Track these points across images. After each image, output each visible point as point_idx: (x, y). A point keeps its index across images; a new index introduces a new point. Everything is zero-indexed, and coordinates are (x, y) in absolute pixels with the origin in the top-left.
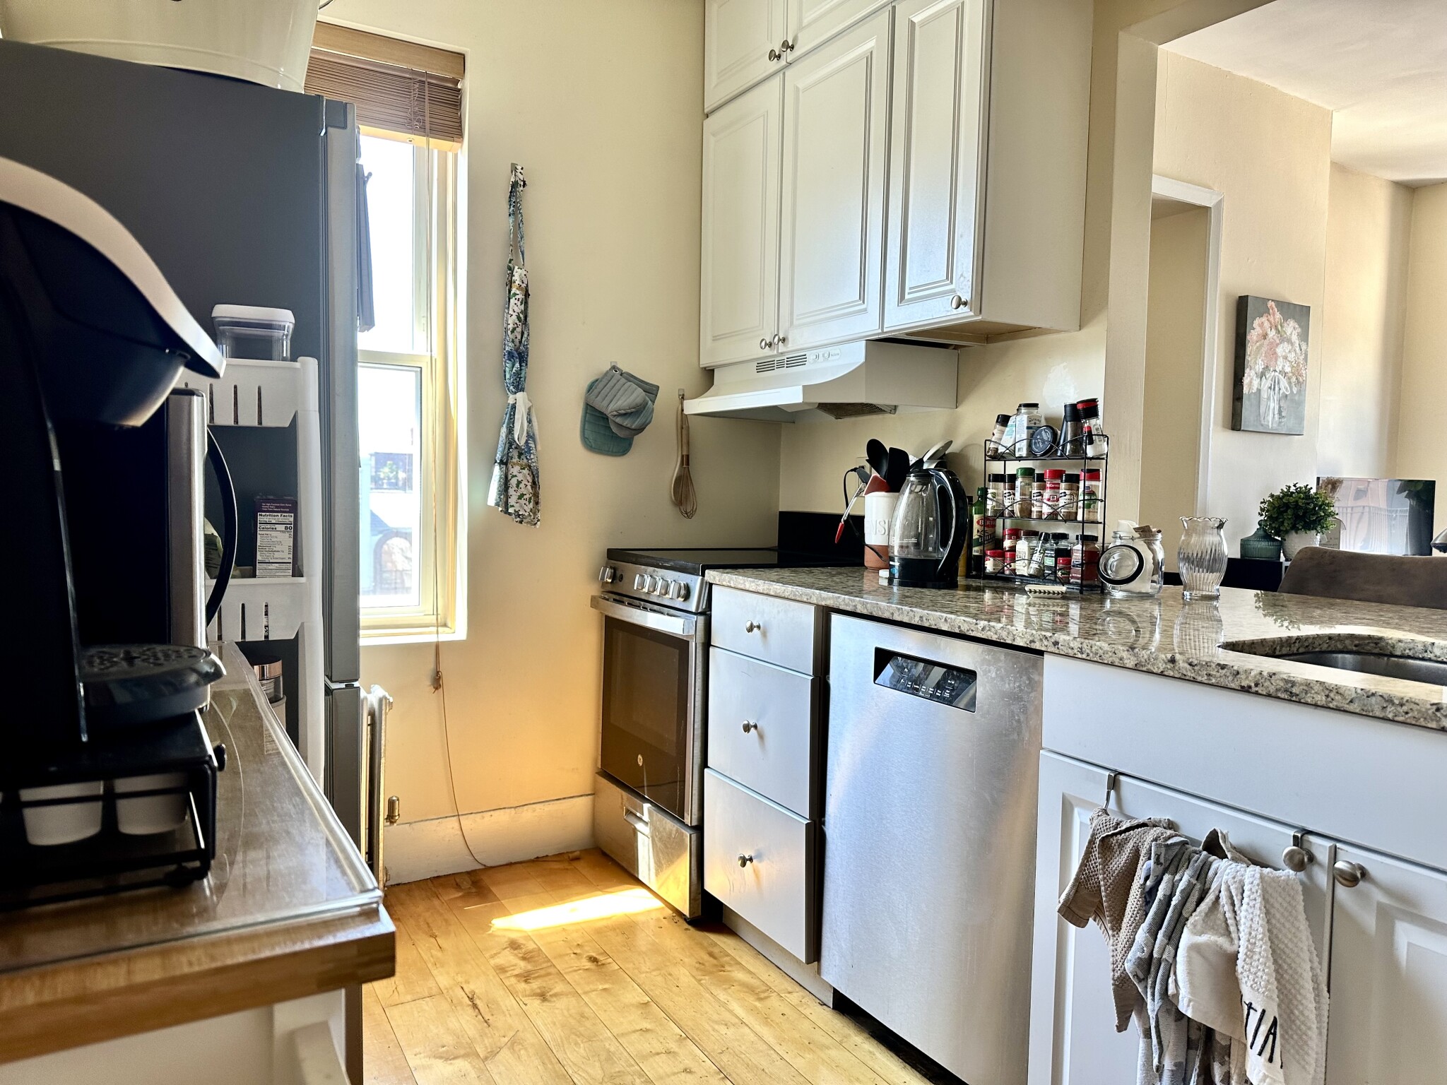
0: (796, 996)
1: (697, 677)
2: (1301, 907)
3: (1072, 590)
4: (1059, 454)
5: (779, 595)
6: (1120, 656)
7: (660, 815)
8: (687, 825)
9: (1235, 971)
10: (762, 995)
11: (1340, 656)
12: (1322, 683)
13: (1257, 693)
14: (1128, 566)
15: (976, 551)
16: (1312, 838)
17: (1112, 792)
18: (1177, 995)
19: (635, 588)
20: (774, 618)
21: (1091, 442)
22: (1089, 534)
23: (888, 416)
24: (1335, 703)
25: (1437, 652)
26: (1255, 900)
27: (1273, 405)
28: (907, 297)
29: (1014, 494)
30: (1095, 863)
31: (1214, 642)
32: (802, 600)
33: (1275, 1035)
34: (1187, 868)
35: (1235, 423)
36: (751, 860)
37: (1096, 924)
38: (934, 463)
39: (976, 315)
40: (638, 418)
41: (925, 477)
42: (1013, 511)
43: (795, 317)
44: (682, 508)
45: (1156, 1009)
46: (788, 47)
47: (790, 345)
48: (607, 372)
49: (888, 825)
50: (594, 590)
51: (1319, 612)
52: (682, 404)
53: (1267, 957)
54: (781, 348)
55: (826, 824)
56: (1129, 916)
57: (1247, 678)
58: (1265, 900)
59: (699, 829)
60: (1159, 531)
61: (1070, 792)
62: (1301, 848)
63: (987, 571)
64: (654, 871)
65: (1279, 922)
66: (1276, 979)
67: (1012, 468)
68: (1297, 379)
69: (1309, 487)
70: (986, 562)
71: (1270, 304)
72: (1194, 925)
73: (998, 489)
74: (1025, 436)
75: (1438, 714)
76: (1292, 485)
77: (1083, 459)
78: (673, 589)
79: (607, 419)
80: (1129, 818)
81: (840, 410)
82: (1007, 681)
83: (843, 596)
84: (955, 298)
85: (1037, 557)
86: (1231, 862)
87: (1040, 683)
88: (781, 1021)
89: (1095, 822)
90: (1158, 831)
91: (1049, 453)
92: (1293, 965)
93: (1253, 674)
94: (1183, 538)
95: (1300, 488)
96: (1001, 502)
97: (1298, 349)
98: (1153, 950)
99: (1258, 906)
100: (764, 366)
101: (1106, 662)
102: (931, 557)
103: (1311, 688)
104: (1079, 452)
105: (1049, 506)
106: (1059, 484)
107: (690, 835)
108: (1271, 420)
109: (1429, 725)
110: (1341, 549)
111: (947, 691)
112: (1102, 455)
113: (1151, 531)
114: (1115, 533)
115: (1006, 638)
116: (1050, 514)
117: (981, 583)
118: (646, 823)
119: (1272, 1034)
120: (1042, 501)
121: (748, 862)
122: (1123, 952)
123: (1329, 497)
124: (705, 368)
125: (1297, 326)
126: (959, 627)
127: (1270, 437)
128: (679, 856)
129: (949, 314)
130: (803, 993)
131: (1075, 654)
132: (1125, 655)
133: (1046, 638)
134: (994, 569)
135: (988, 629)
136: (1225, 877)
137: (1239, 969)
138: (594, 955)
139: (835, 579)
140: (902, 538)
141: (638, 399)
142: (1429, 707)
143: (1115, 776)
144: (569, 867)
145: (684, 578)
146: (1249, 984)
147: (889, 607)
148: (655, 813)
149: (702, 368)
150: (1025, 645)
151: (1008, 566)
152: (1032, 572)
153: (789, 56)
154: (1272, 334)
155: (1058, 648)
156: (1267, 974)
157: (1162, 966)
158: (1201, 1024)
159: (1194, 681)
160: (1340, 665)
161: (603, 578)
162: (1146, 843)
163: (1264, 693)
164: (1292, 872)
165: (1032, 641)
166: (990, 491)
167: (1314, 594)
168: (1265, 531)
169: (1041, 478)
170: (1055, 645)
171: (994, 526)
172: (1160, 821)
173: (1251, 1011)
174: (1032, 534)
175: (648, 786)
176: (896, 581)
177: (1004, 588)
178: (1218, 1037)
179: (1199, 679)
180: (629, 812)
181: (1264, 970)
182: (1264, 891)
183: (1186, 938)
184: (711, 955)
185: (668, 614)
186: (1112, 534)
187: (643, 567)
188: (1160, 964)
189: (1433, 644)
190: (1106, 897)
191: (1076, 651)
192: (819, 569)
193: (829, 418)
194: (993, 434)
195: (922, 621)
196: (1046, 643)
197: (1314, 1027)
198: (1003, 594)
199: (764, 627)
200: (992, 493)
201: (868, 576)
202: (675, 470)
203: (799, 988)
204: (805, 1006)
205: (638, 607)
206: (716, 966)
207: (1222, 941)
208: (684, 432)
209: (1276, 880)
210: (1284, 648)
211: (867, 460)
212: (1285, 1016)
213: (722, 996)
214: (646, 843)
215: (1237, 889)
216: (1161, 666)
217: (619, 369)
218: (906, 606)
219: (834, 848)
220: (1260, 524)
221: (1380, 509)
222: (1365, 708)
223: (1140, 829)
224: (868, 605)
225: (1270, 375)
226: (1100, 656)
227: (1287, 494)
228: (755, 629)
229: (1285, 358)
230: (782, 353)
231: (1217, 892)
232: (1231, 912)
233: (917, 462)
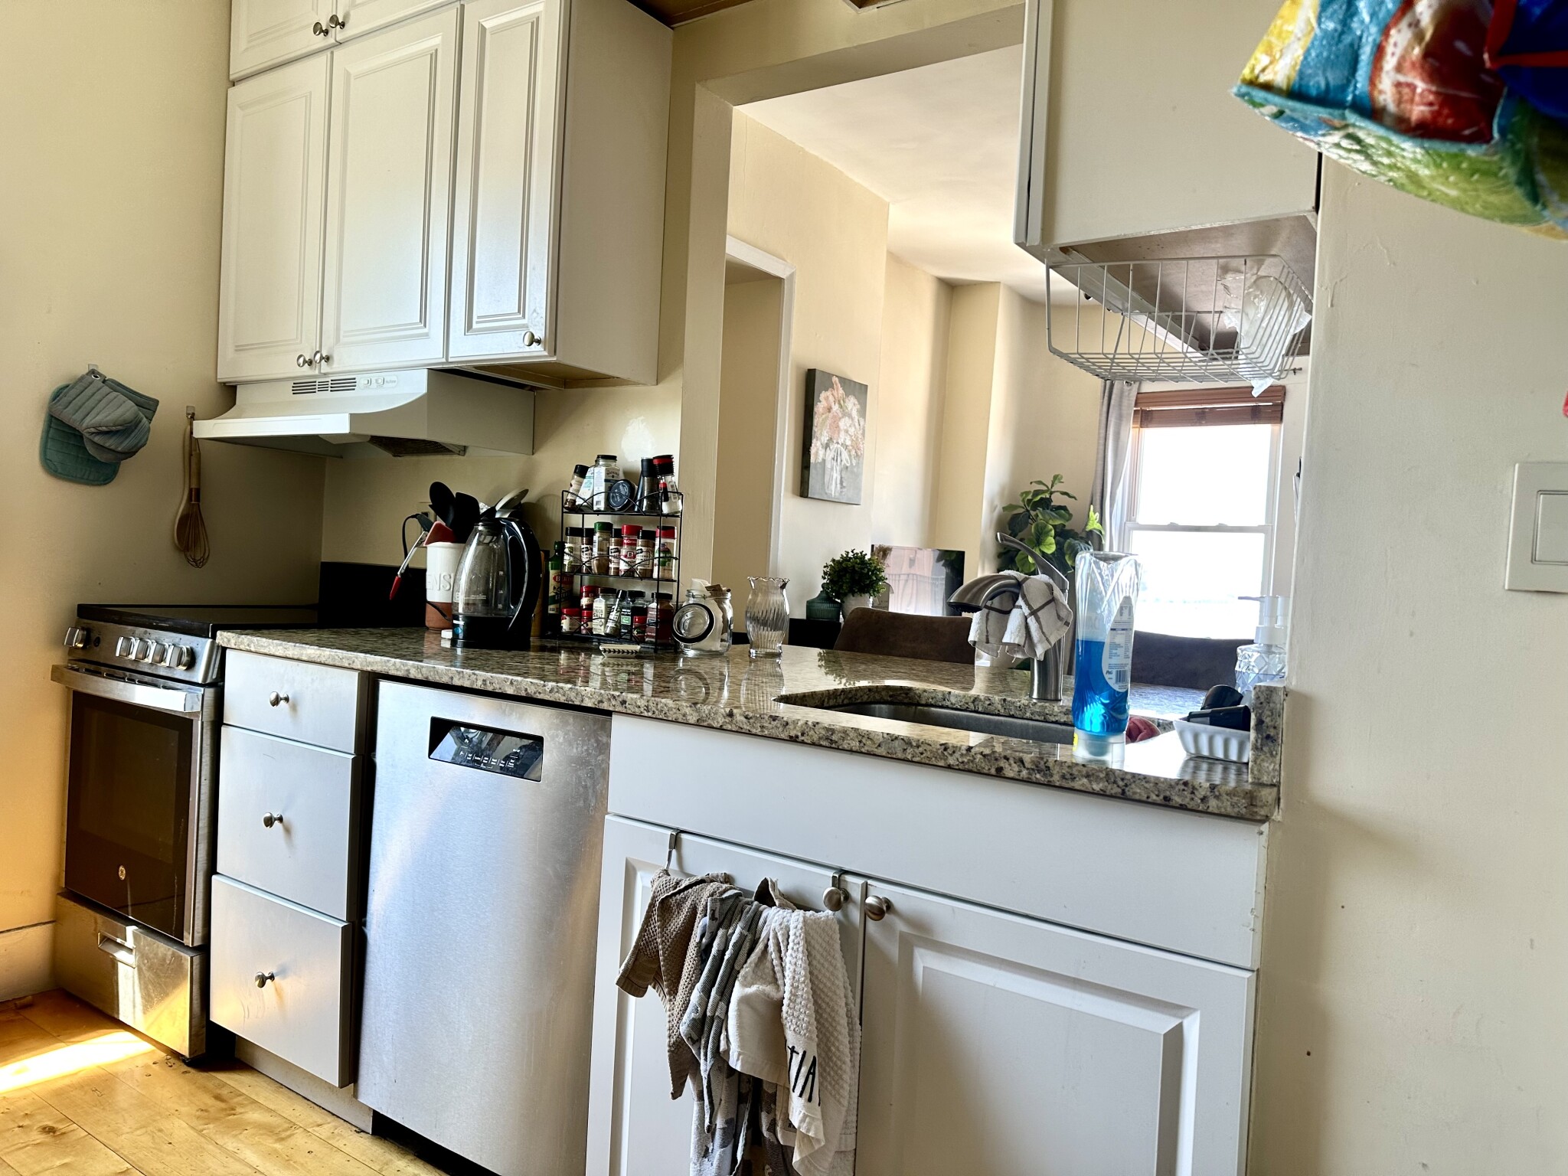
0: (329, 1126)
1: (203, 764)
2: (837, 947)
3: (647, 650)
4: (636, 510)
5: (313, 660)
6: (683, 711)
7: (149, 939)
8: (188, 947)
9: (781, 1017)
10: (283, 1135)
11: (877, 706)
12: (856, 730)
13: (803, 742)
14: (700, 624)
15: (552, 609)
16: (849, 878)
17: (674, 852)
18: (727, 1051)
19: (117, 655)
20: (307, 688)
21: (667, 499)
22: (665, 592)
23: (456, 457)
24: (866, 748)
25: (953, 700)
26: (799, 943)
27: (836, 475)
28: (475, 326)
29: (592, 550)
30: (655, 927)
31: (769, 695)
32: (343, 665)
33: (814, 1074)
34: (740, 920)
35: (803, 489)
36: (272, 977)
37: (655, 991)
38: (507, 512)
39: (551, 356)
40: (127, 438)
41: (495, 527)
42: (590, 567)
43: (342, 333)
44: (188, 554)
45: (708, 1069)
46: (337, 23)
47: (334, 366)
48: (82, 378)
49: (440, 917)
50: (57, 657)
51: (863, 666)
52: (191, 424)
53: (808, 998)
54: (325, 367)
55: (368, 924)
56: (686, 978)
57: (795, 728)
58: (807, 942)
59: (204, 950)
60: (729, 591)
61: (634, 856)
62: (839, 888)
63: (564, 631)
64: (141, 1008)
65: (819, 962)
66: (816, 1019)
67: (591, 521)
68: (856, 452)
69: (864, 553)
70: (563, 621)
71: (835, 379)
72: (745, 977)
73: (575, 543)
74: (603, 489)
75: (946, 753)
76: (850, 551)
77: (658, 515)
78: (171, 655)
79: (81, 436)
80: (689, 875)
81: (399, 447)
82: (575, 746)
83: (393, 660)
84: (528, 334)
85: (613, 615)
86: (778, 909)
87: (608, 746)
88: (307, 1160)
89: (656, 884)
90: (714, 886)
91: (627, 508)
92: (831, 1004)
93: (800, 724)
94: (750, 597)
95: (857, 554)
96: (579, 557)
97: (857, 424)
98: (706, 1009)
99: (801, 949)
100: (302, 387)
101: (670, 719)
102: (500, 615)
103: (848, 734)
104: (655, 509)
105: (626, 562)
106: (636, 540)
107: (192, 958)
108: (833, 490)
109: (940, 764)
110: (890, 610)
111: (512, 761)
112: (677, 512)
113: (722, 590)
114: (689, 591)
115: (574, 699)
116: (626, 571)
117: (557, 643)
118: (130, 950)
119: (811, 1073)
120: (618, 558)
121: (268, 981)
122: (679, 1016)
123: (881, 563)
124: (224, 383)
125: (856, 403)
126: (526, 690)
127: (831, 504)
128: (175, 986)
129: (521, 350)
130: (333, 1122)
131: (642, 712)
132: (688, 711)
133: (614, 697)
134: (570, 629)
135: (556, 690)
136: (773, 925)
137: (784, 1015)
138: (50, 1123)
139: (387, 640)
140: (468, 593)
141: (128, 414)
142: (939, 747)
143: (677, 834)
144: (17, 1018)
145: (187, 641)
146: (792, 1028)
147: (448, 670)
148: (142, 935)
149: (221, 383)
150: (594, 706)
151: (585, 625)
152: (608, 631)
153: (337, 34)
154: (835, 408)
155: (626, 707)
156: (808, 1016)
157: (715, 1024)
158: (750, 1076)
159: (749, 734)
160: (877, 714)
161: (70, 642)
162: (703, 900)
163: (809, 742)
164: (831, 912)
165: (601, 702)
166: (567, 545)
167: (863, 651)
168: (827, 593)
169: (618, 534)
170: (622, 704)
171: (571, 582)
172: (718, 876)
173: (794, 1054)
174: (609, 592)
175: (132, 905)
176: (460, 642)
177: (579, 648)
178: (765, 1087)
179: (754, 731)
180: (106, 940)
181: (805, 1012)
182: (807, 933)
183: (738, 991)
184: (218, 1098)
185: (165, 687)
186: (686, 593)
187: (130, 628)
188: (713, 1022)
189: (950, 693)
190: (664, 961)
191: (642, 709)
192: (368, 629)
193: (385, 455)
194: (571, 485)
195: (485, 685)
196: (614, 702)
197: (848, 1060)
198: (579, 654)
199: (295, 698)
200: (569, 548)
201: (429, 637)
202: (179, 508)
203: (330, 1118)
204: (338, 1138)
205: (122, 679)
206: (226, 1110)
207: (769, 989)
208: (194, 460)
209: (816, 921)
210: (831, 701)
211: (430, 506)
212: (823, 1055)
213: (231, 1144)
214: (131, 975)
215: (783, 935)
216: (720, 721)
217: (101, 375)
218: (467, 668)
219: (376, 951)
220: (823, 587)
221: (924, 577)
222: (890, 751)
223: (698, 887)
224: (424, 669)
225: (833, 446)
226: (665, 713)
227: (846, 559)
228: (282, 701)
229: (847, 431)
230: (325, 374)
231: (766, 941)
232: (778, 958)
233: (488, 510)
